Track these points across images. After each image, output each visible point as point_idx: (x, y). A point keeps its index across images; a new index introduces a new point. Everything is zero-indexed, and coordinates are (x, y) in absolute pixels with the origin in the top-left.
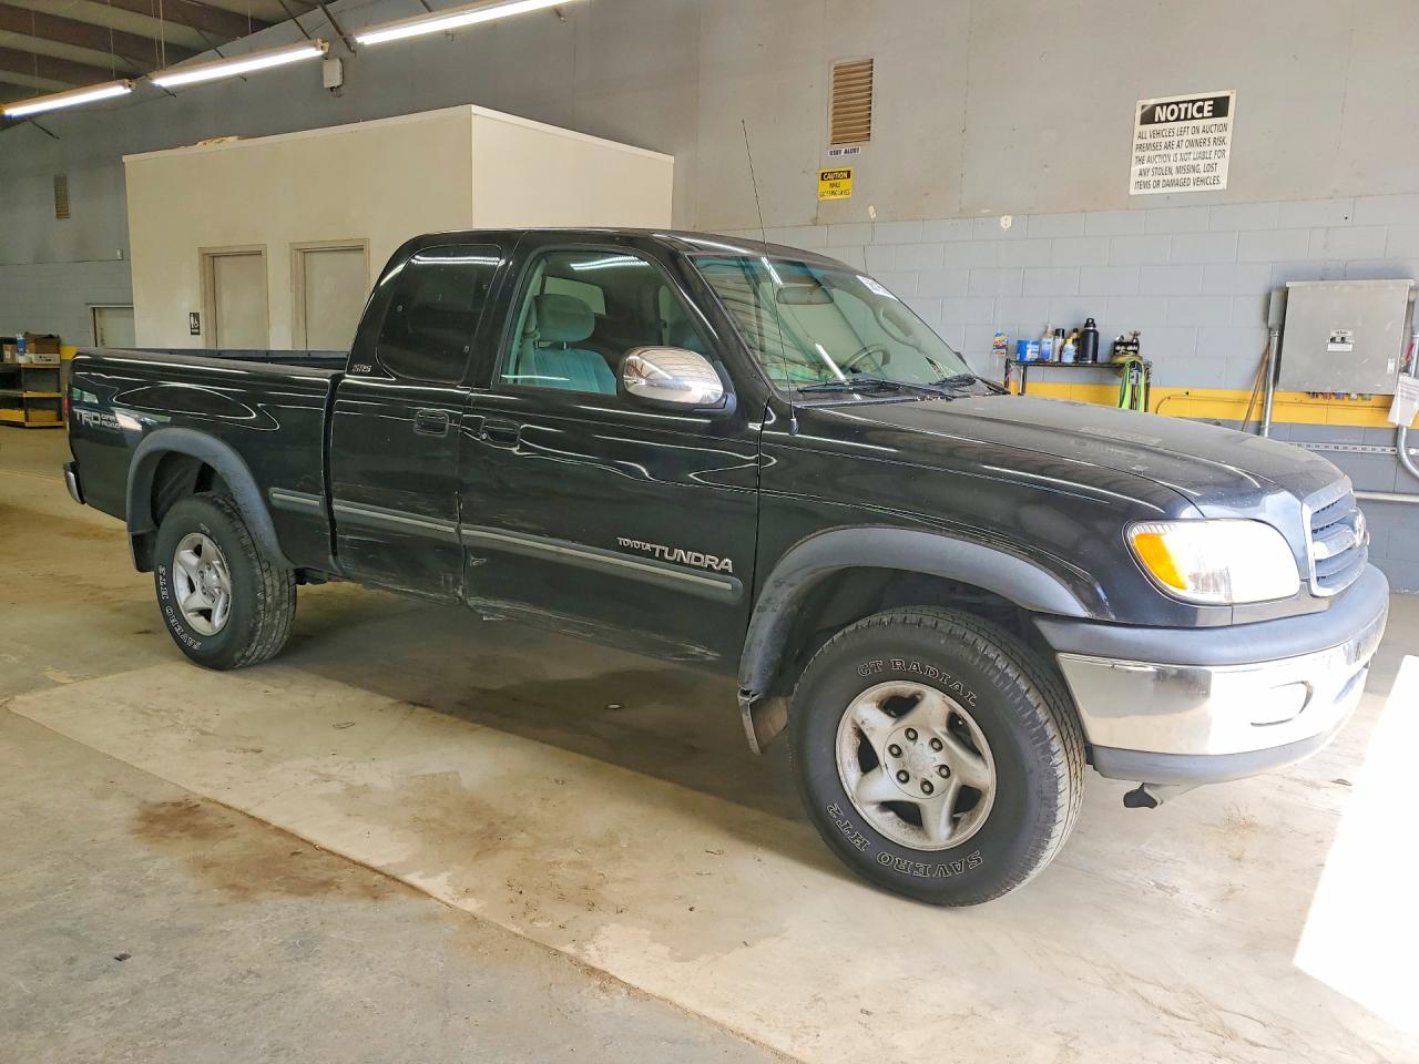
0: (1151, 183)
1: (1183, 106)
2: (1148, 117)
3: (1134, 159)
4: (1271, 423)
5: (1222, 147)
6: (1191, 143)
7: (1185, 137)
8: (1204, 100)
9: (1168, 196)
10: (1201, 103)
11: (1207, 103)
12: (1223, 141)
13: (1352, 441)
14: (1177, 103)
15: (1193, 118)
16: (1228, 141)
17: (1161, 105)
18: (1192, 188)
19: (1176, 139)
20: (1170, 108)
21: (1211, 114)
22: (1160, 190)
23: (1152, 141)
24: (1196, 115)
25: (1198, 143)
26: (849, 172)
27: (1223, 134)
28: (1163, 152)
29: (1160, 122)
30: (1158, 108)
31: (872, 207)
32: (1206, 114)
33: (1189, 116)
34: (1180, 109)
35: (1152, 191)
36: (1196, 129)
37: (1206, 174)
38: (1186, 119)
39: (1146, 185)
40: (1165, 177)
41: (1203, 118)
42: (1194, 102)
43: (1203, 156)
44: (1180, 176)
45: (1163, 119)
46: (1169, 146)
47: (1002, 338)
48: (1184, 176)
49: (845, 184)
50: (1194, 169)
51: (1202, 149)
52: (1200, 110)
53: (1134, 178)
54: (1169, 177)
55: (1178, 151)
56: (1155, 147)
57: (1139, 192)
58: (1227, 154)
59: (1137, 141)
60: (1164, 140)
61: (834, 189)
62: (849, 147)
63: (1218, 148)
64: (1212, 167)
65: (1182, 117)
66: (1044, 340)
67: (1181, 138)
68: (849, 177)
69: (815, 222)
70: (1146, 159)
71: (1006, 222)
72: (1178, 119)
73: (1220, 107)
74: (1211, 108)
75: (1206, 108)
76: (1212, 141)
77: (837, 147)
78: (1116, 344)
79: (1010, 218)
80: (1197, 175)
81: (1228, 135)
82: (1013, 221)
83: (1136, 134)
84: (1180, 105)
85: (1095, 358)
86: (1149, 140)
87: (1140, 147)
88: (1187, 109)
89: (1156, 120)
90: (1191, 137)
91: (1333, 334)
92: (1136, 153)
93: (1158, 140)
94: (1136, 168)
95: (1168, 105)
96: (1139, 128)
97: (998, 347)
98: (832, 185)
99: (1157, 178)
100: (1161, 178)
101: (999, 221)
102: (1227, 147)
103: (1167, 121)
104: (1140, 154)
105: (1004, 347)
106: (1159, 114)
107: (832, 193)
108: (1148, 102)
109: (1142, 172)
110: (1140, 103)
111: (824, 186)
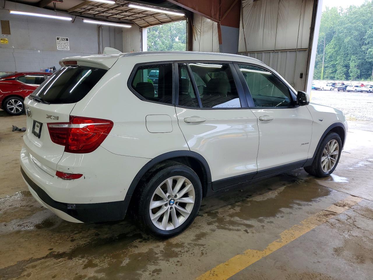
2: (58, 39)
6: (64, 44)
9: (62, 50)
16: (69, 44)
18: (65, 50)
22: (61, 49)
31: (13, 46)
35: (60, 49)
36: (65, 42)
37: (67, 48)
43: (66, 46)
50: (65, 47)
52: (65, 39)
58: (69, 46)
59: (57, 42)
60: (61, 43)
62: (6, 35)
68: (7, 40)
69: (1, 47)
71: (39, 51)
72: (62, 40)
77: (4, 35)
84: (62, 38)
87: (58, 43)
94: (58, 46)
106: (59, 39)
107: (4, 43)
108: (58, 37)
109: (59, 47)
110: (57, 37)
111: (2, 41)
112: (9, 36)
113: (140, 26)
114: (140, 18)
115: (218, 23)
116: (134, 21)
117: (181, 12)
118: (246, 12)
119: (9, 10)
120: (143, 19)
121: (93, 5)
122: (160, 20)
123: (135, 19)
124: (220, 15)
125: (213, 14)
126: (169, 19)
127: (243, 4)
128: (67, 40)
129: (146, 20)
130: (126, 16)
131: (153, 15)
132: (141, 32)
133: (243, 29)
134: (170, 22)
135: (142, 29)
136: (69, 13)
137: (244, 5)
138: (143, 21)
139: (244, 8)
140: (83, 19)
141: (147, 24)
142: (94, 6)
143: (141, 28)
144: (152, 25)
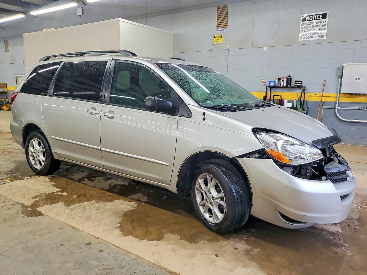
0: (305, 38)
1: (314, 16)
2: (304, 20)
3: (300, 31)
4: (339, 102)
5: (325, 27)
6: (317, 26)
7: (314, 25)
8: (320, 14)
9: (310, 41)
10: (319, 15)
11: (320, 15)
12: (325, 26)
13: (361, 106)
14: (312, 15)
15: (317, 19)
16: (326, 25)
17: (308, 16)
18: (316, 39)
19: (312, 25)
20: (310, 17)
21: (322, 18)
22: (308, 39)
23: (305, 26)
24: (318, 19)
25: (318, 26)
26: (222, 36)
27: (325, 24)
28: (308, 29)
29: (307, 21)
30: (307, 17)
32: (320, 18)
33: (316, 19)
34: (313, 17)
36: (318, 22)
37: (320, 35)
38: (315, 20)
39: (303, 38)
40: (309, 36)
41: (319, 19)
42: (317, 15)
43: (319, 30)
44: (313, 36)
45: (308, 20)
46: (310, 27)
47: (264, 80)
48: (314, 35)
49: (221, 39)
50: (317, 33)
51: (319, 28)
52: (319, 17)
53: (300, 36)
54: (310, 36)
55: (313, 28)
56: (306, 27)
57: (302, 40)
58: (326, 29)
59: (301, 26)
60: (308, 26)
61: (218, 41)
62: (222, 29)
63: (324, 27)
64: (322, 33)
65: (314, 19)
66: (276, 81)
67: (313, 25)
68: (222, 37)
69: (213, 49)
70: (304, 31)
71: (265, 49)
72: (313, 20)
73: (324, 16)
74: (322, 17)
75: (320, 17)
76: (322, 25)
77: (218, 29)
78: (296, 81)
79: (266, 48)
80: (318, 35)
81: (326, 24)
82: (267, 49)
83: (301, 24)
84: (313, 16)
85: (290, 85)
86: (304, 26)
88: (315, 17)
89: (306, 20)
90: (316, 25)
91: (356, 78)
92: (301, 29)
93: (307, 26)
94: (301, 34)
95: (310, 16)
96: (301, 22)
97: (263, 83)
98: (217, 40)
99: (307, 36)
100: (308, 36)
101: (263, 49)
102: (326, 27)
103: (309, 20)
104: (302, 29)
105: (265, 83)
109: (303, 35)
112: (225, 29)
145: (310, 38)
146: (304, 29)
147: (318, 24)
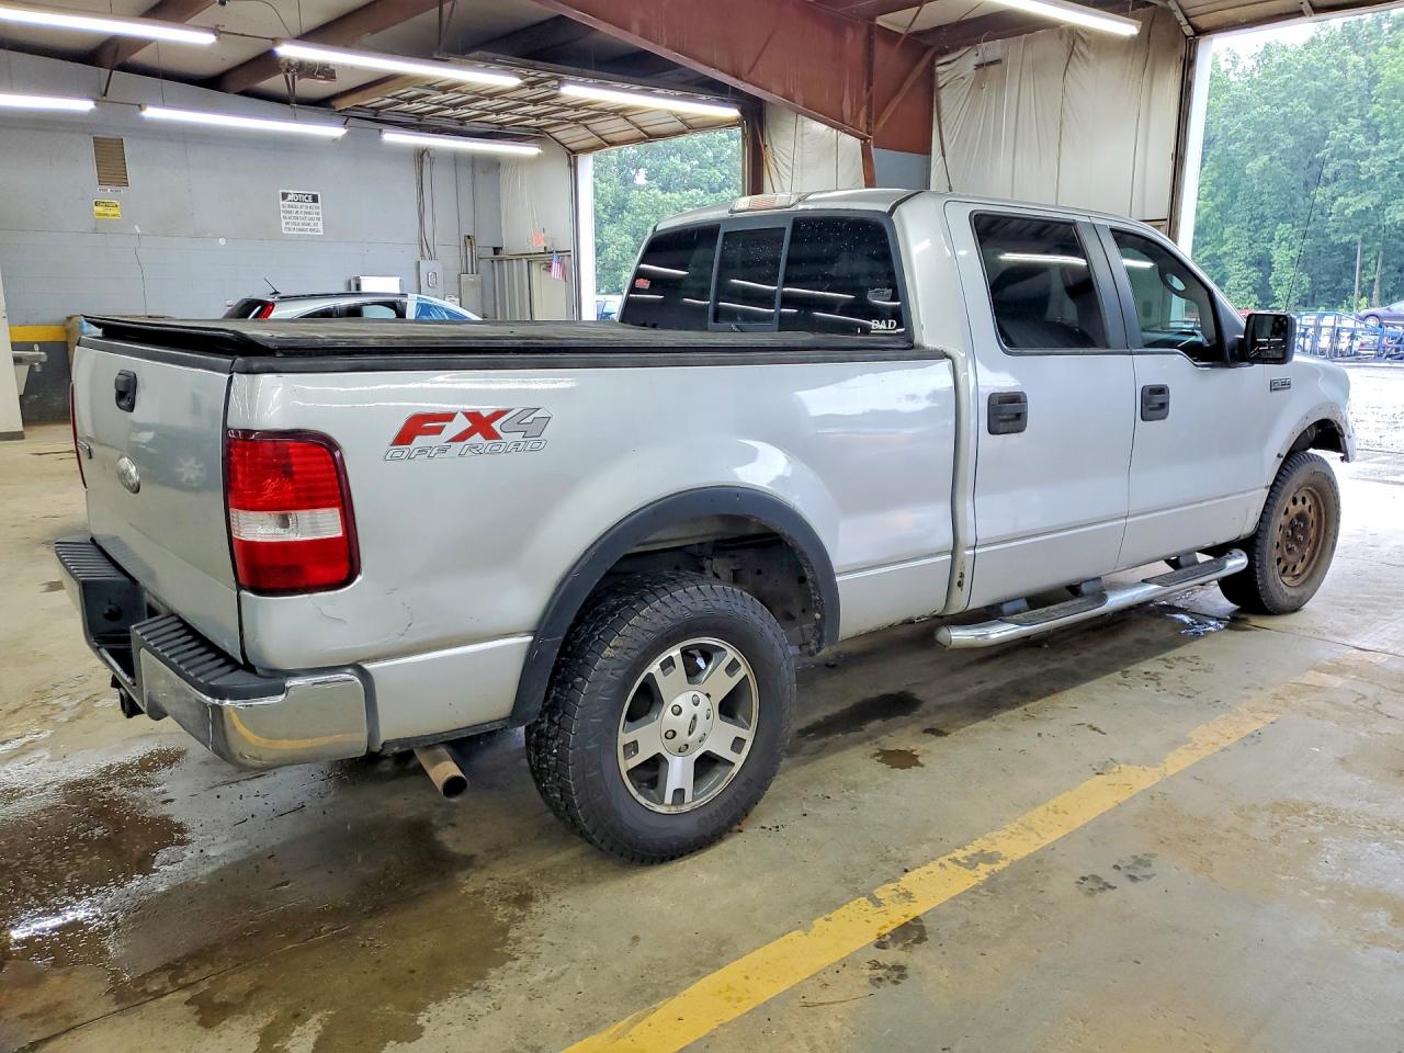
0: (292, 229)
2: (285, 196)
3: (282, 217)
6: (306, 213)
7: (302, 210)
8: (308, 194)
9: (299, 235)
10: (307, 196)
11: (309, 196)
12: (317, 213)
16: (321, 214)
17: (291, 194)
18: (309, 233)
19: (298, 210)
20: (295, 196)
21: (311, 201)
22: (295, 232)
23: (289, 209)
24: (306, 201)
25: (310, 213)
26: (116, 204)
27: (318, 210)
28: (293, 215)
30: (289, 195)
31: (137, 227)
33: (303, 201)
34: (298, 197)
35: (292, 232)
36: (307, 207)
37: (314, 228)
39: (289, 229)
40: (297, 227)
41: (309, 202)
42: (303, 195)
43: (311, 219)
44: (303, 227)
45: (291, 200)
46: (296, 212)
48: (306, 227)
49: (114, 210)
50: (309, 224)
51: (311, 216)
52: (307, 198)
53: (284, 225)
54: (299, 227)
55: (300, 215)
56: (290, 212)
57: (287, 232)
58: (321, 218)
59: (282, 208)
60: (294, 210)
61: (106, 212)
62: (115, 188)
63: (317, 216)
64: (316, 224)
65: (300, 200)
67: (300, 210)
68: (116, 206)
69: (96, 231)
70: (287, 217)
71: (222, 241)
72: (298, 201)
74: (312, 198)
75: (309, 198)
76: (314, 213)
77: (104, 187)
79: (223, 239)
80: (311, 227)
81: (320, 210)
82: (226, 241)
83: (281, 205)
84: (298, 195)
86: (287, 209)
87: (284, 211)
88: (301, 197)
89: (289, 200)
90: (305, 210)
92: (283, 213)
93: (291, 209)
94: (284, 221)
95: (293, 194)
96: (282, 203)
98: (104, 210)
99: (294, 227)
101: (218, 241)
102: (321, 216)
103: (294, 201)
104: (285, 215)
106: (290, 197)
107: (107, 215)
108: (285, 191)
109: (287, 223)
110: (281, 191)
111: (98, 209)
112: (123, 190)
113: (568, 146)
114: (576, 121)
115: (863, 139)
116: (550, 130)
117: (725, 102)
118: (952, 104)
119: (140, 106)
120: (585, 126)
121: (429, 85)
122: (645, 129)
123: (556, 125)
124: (869, 116)
125: (847, 112)
126: (678, 125)
127: (940, 78)
128: (315, 199)
129: (594, 127)
130: (526, 116)
131: (620, 112)
132: (573, 166)
133: (944, 155)
134: (683, 132)
135: (575, 158)
136: (340, 111)
137: (941, 80)
138: (583, 130)
139: (943, 90)
140: (380, 131)
141: (596, 140)
142: (433, 89)
143: (573, 154)
144: (612, 144)
145: (302, 230)
146: (288, 215)
147: (308, 210)
